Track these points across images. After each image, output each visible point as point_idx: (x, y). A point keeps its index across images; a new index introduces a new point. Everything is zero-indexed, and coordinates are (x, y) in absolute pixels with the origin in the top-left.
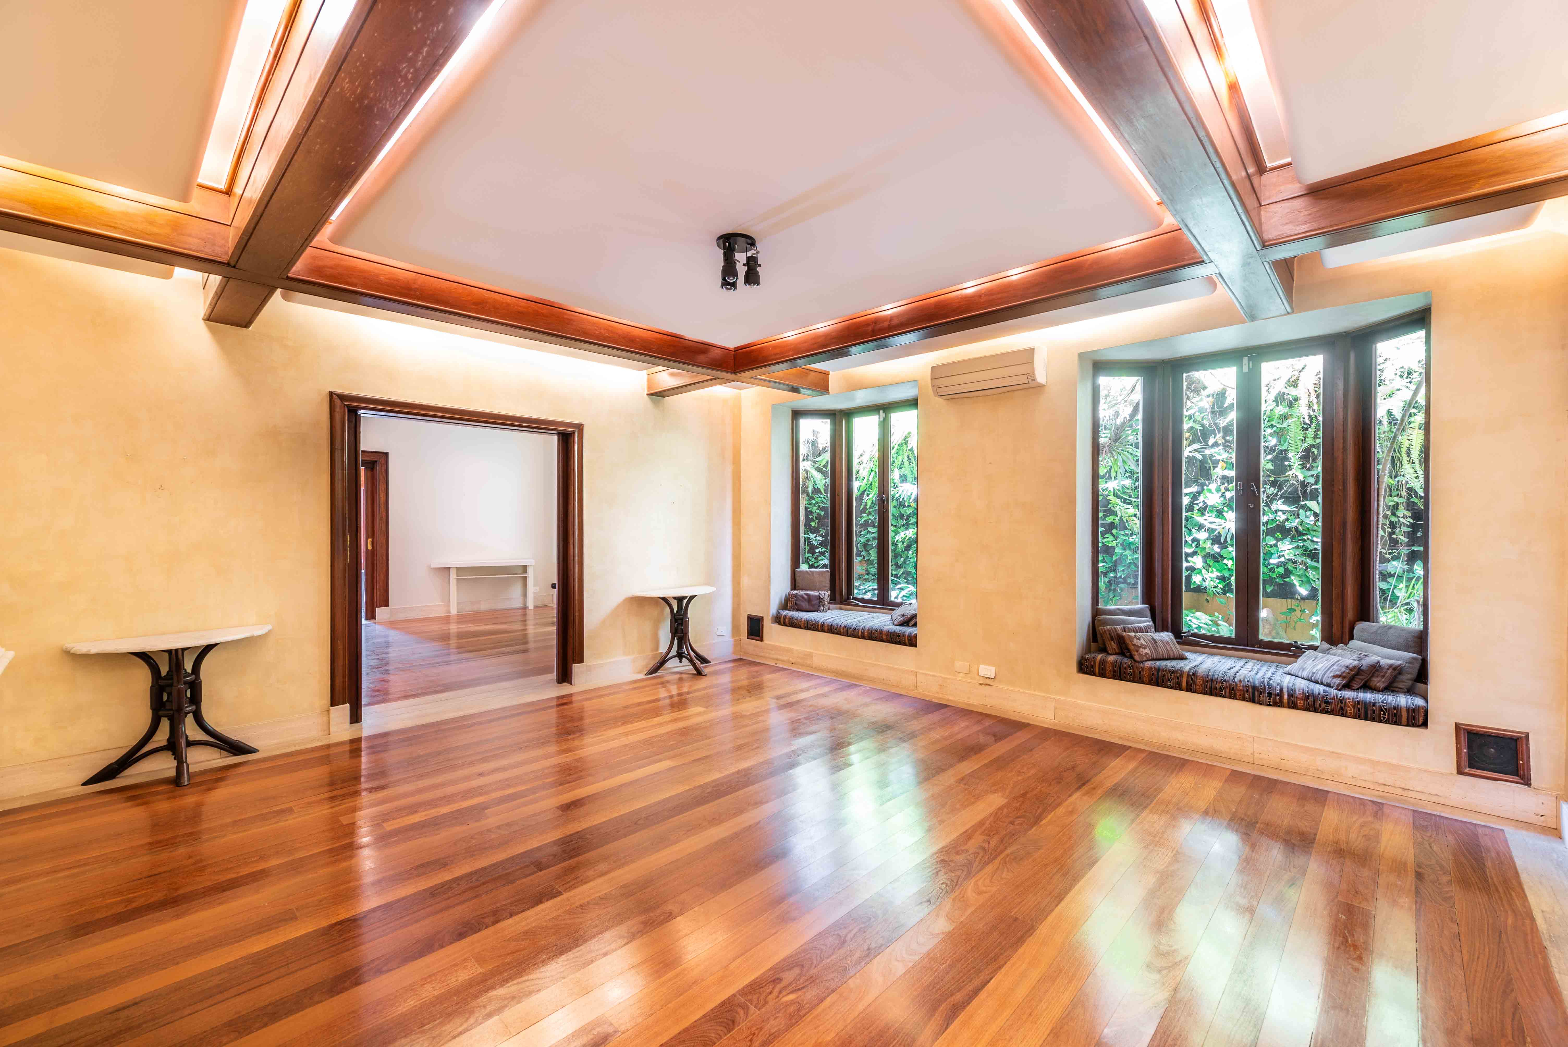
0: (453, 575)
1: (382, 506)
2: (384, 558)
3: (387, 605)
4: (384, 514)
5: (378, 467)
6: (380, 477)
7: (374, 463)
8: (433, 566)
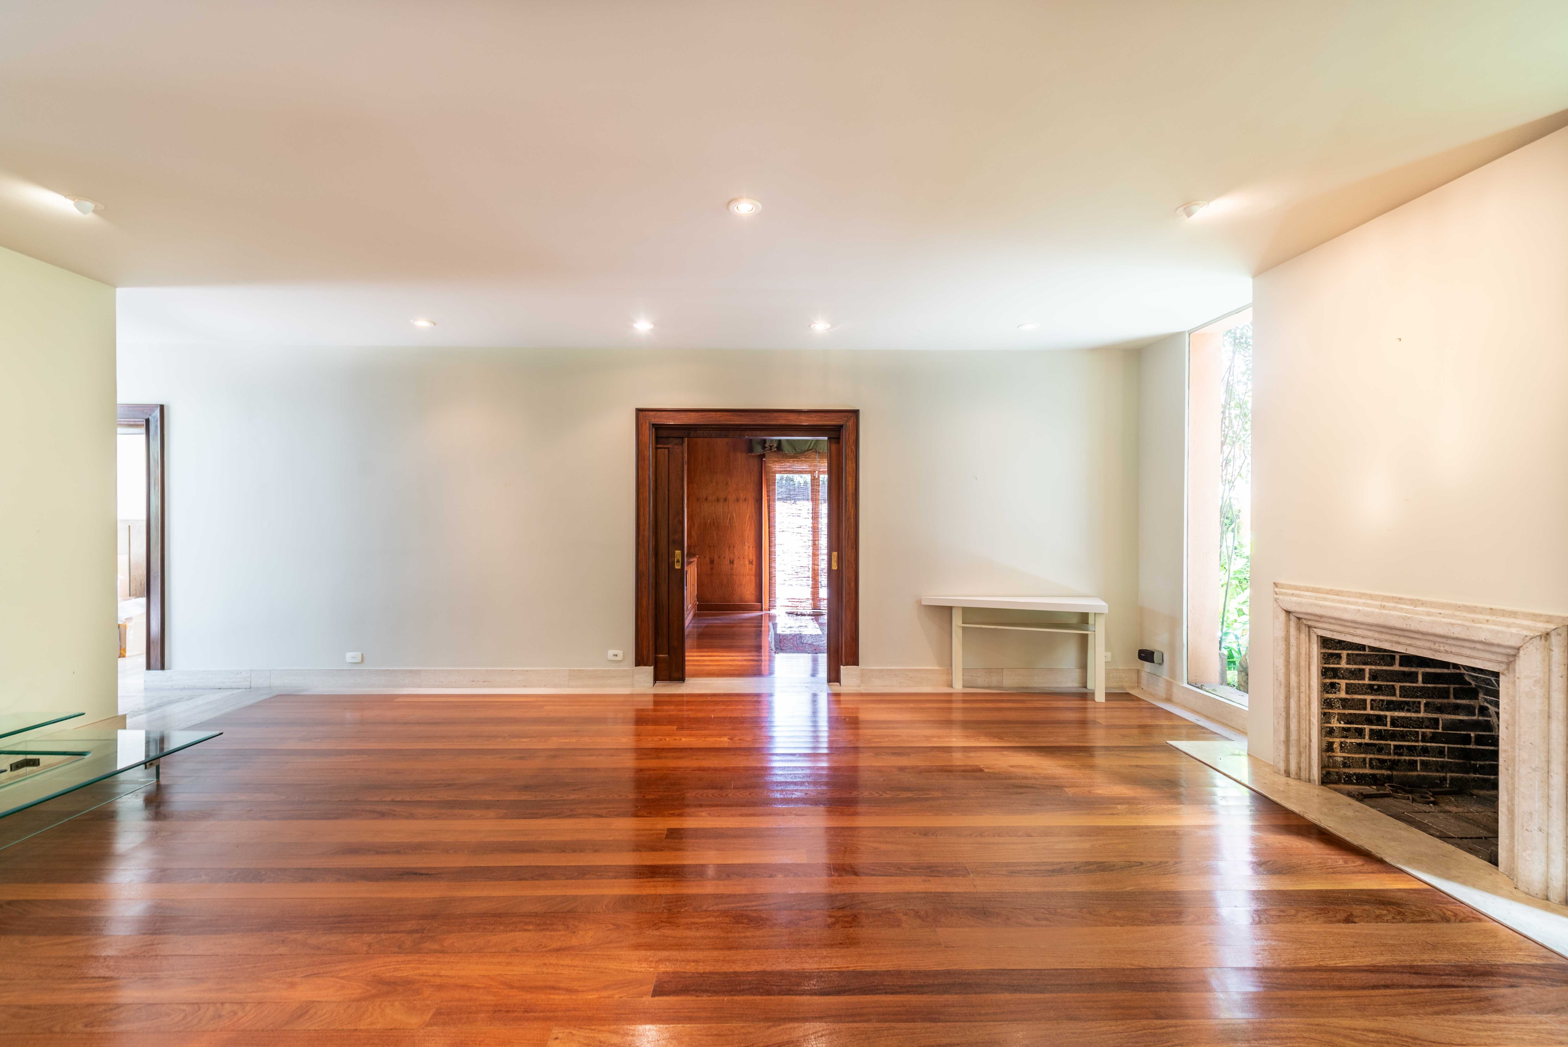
0: (957, 620)
1: (850, 499)
2: (853, 584)
3: (856, 663)
4: (852, 512)
5: (846, 435)
6: (847, 450)
7: (838, 429)
8: (924, 603)
